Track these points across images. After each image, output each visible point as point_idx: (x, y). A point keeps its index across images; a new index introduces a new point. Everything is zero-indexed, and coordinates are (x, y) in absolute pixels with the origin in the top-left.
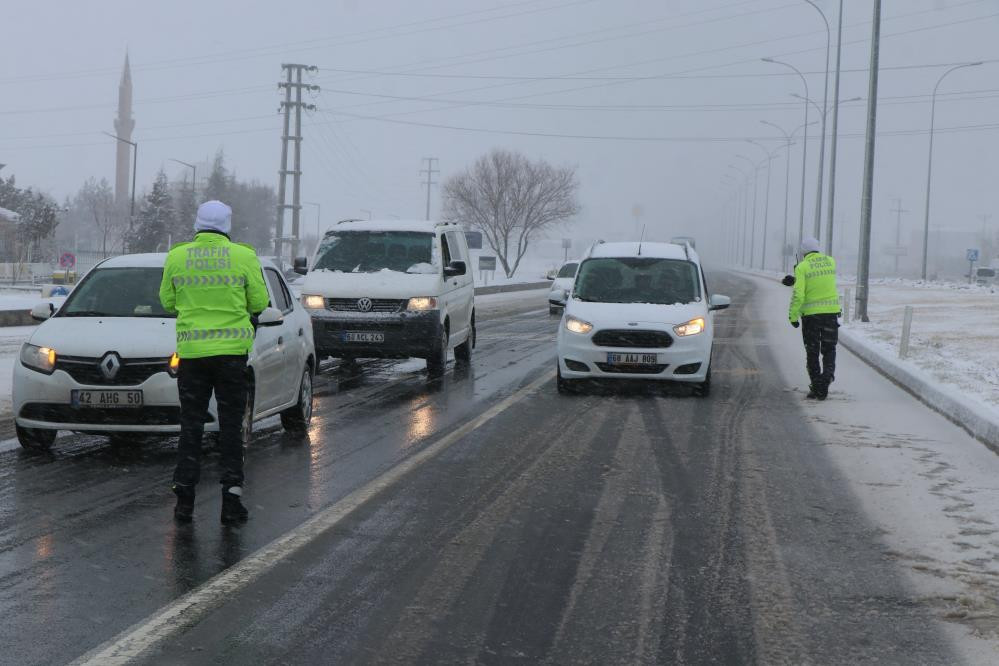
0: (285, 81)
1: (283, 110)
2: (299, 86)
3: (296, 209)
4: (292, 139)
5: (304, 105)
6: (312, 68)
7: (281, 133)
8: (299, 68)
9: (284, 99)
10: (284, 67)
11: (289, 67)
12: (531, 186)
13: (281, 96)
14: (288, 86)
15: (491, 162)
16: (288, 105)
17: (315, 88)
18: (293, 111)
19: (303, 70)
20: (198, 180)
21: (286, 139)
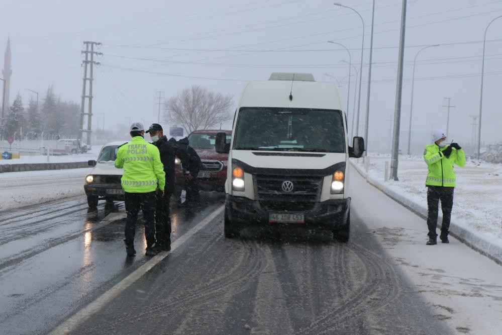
0: (85, 50)
1: (84, 65)
2: (92, 53)
3: (90, 115)
4: (88, 79)
5: (94, 62)
6: (99, 44)
7: (83, 76)
8: (92, 43)
9: (84, 59)
10: (85, 43)
11: (87, 43)
12: (210, 105)
13: (83, 57)
14: (86, 53)
15: (191, 92)
16: (86, 62)
17: (100, 54)
18: (89, 65)
19: (94, 45)
20: (39, 100)
21: (85, 80)
